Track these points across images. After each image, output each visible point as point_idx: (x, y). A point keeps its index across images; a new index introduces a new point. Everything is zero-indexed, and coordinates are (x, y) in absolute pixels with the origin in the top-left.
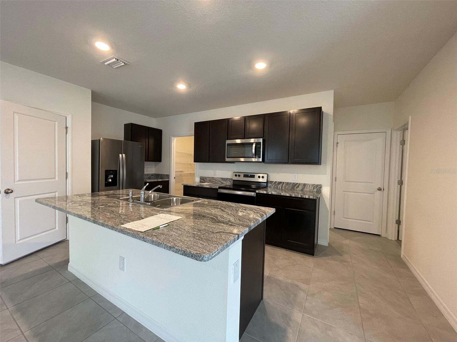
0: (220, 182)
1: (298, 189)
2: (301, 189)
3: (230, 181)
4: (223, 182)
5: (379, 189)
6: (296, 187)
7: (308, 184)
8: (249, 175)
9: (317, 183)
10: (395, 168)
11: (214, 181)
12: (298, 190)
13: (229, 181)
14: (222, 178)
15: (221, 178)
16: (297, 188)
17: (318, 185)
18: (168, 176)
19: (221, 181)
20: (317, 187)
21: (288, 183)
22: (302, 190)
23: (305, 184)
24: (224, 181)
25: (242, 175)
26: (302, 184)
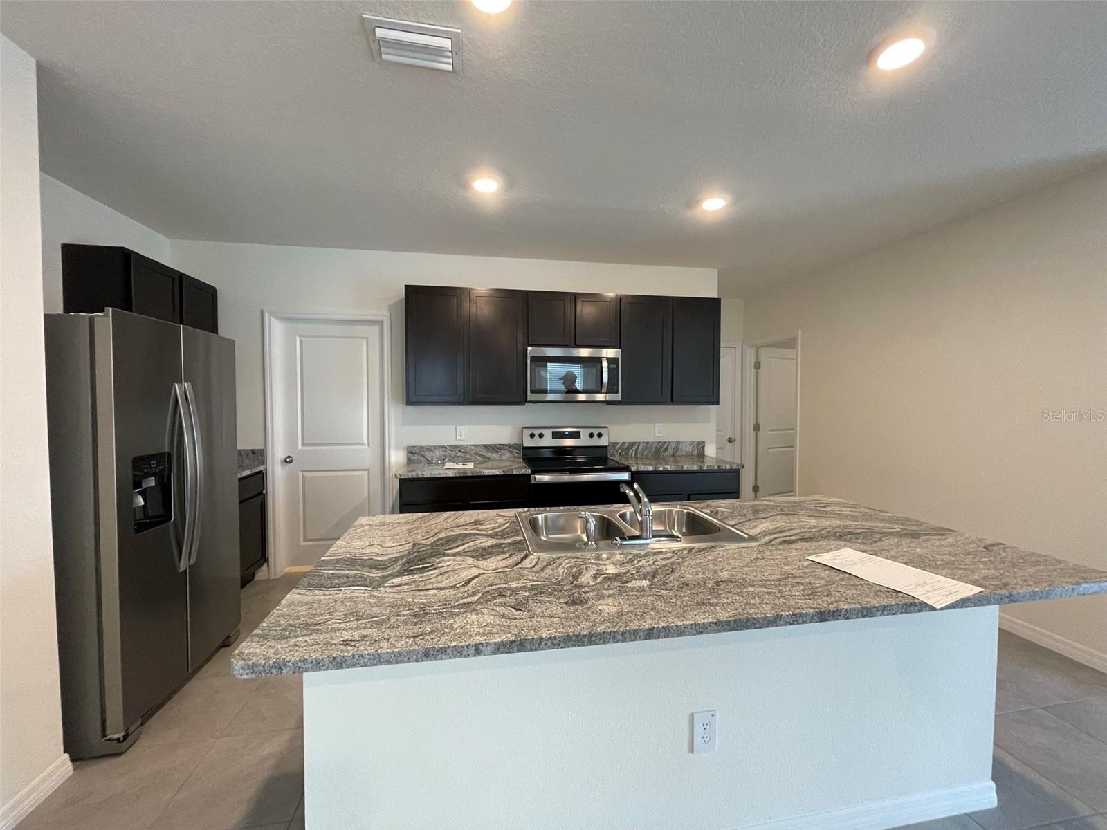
0: (480, 455)
1: (667, 453)
2: (671, 453)
3: (510, 452)
4: (489, 455)
5: (730, 441)
6: (662, 450)
7: (684, 442)
8: (567, 433)
9: (698, 439)
10: (750, 407)
11: (460, 454)
12: (667, 456)
13: (507, 452)
14: (486, 447)
15: (483, 445)
16: (664, 451)
17: (699, 442)
18: (259, 455)
19: (484, 454)
20: (698, 445)
21: (648, 443)
22: (673, 455)
23: (678, 442)
24: (492, 453)
25: (548, 434)
26: (673, 442)
